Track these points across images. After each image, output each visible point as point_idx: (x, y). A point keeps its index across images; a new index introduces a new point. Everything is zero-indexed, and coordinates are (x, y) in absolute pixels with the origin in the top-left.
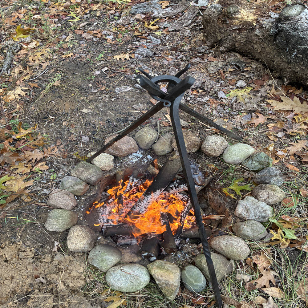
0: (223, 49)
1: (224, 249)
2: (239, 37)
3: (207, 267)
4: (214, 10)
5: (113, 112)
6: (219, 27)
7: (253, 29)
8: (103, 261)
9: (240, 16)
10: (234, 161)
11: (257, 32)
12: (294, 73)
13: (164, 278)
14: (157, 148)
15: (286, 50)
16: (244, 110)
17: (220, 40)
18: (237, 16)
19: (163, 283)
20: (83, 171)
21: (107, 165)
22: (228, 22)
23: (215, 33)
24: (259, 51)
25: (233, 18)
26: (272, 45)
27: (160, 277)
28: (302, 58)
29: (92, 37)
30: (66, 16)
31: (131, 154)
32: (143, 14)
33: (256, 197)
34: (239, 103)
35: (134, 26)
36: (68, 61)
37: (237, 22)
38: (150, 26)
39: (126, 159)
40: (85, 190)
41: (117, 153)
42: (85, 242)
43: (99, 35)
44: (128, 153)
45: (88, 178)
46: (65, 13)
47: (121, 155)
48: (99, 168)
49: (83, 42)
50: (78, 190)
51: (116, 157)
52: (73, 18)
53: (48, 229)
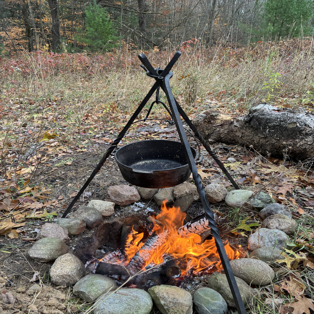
0: (211, 140)
1: (242, 268)
2: (222, 130)
4: (201, 117)
5: (118, 177)
6: (206, 126)
7: (232, 123)
8: (93, 285)
9: (220, 118)
10: (237, 202)
11: (235, 124)
12: (273, 145)
13: (171, 296)
14: (159, 196)
15: (260, 129)
16: (238, 175)
17: (208, 134)
18: (218, 117)
20: (82, 212)
21: (107, 208)
22: (212, 122)
23: (203, 131)
24: (240, 136)
25: (215, 119)
26: (249, 129)
27: (165, 295)
28: (274, 132)
29: (104, 142)
30: (85, 133)
31: (132, 204)
32: (146, 131)
33: (267, 227)
34: (233, 170)
35: (139, 137)
36: (81, 153)
37: (219, 121)
38: (152, 136)
39: (126, 208)
40: (81, 226)
41: (118, 200)
42: (74, 267)
43: (111, 141)
44: (130, 201)
45: (86, 218)
46: (84, 132)
47: (123, 202)
48: (99, 212)
49: (96, 145)
50: (75, 224)
51: (117, 207)
52: (90, 134)
53: (31, 256)
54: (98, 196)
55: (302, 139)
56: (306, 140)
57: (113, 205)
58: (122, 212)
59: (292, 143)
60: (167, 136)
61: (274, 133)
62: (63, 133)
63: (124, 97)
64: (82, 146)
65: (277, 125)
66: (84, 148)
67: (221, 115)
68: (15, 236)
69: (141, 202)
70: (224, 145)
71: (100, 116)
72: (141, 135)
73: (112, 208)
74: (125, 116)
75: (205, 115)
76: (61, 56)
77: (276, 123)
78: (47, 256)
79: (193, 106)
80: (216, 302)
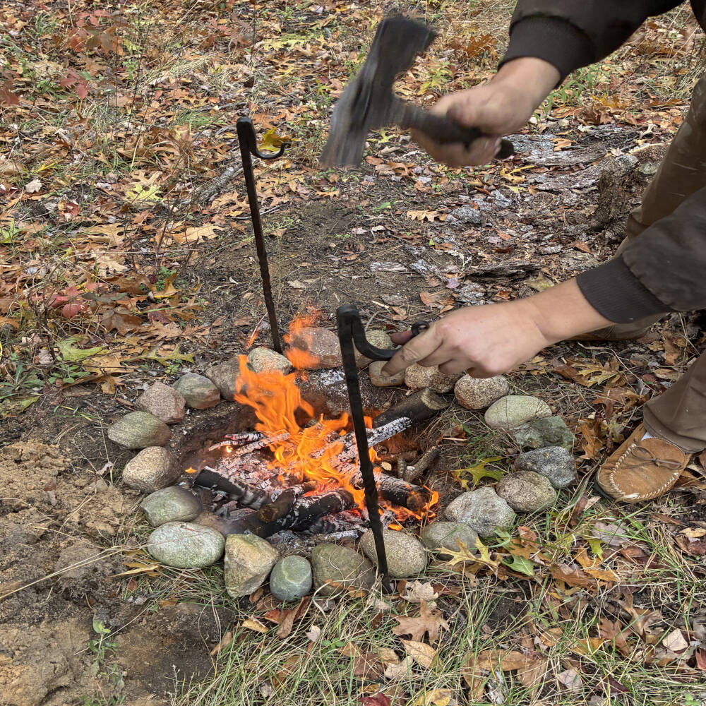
3: (323, 562)
8: (163, 506)
13: (241, 556)
19: (235, 562)
20: (226, 370)
21: (272, 373)
27: (235, 552)
29: (391, 173)
33: (497, 489)
35: (480, 171)
38: (507, 177)
40: (209, 400)
42: (154, 472)
43: (407, 172)
49: (370, 178)
50: (198, 394)
53: (110, 436)
60: (543, 186)
64: (336, 177)
66: (340, 184)
68: (110, 389)
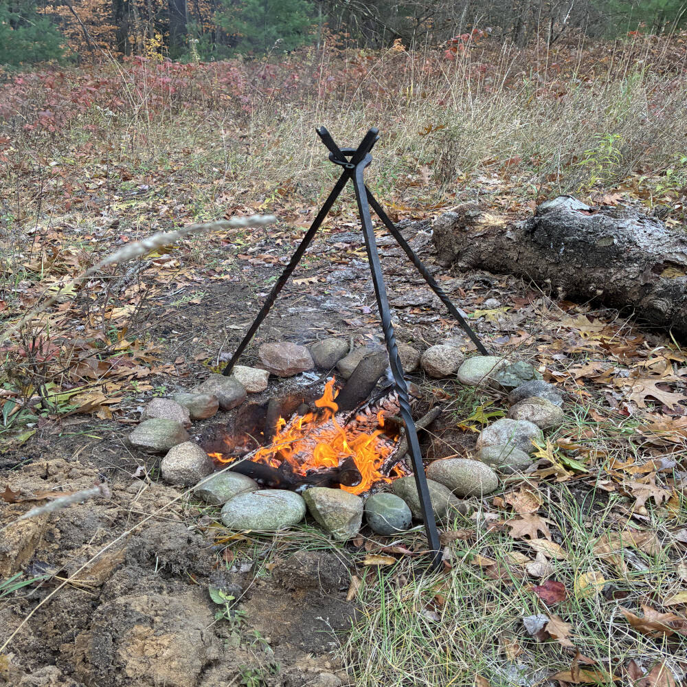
0: (463, 265)
1: (448, 470)
2: (484, 245)
3: (415, 490)
4: (448, 219)
6: (456, 237)
7: (503, 232)
8: (222, 483)
9: (483, 221)
10: (476, 377)
11: (509, 234)
12: (570, 277)
13: (332, 499)
15: (550, 246)
16: (498, 331)
17: (459, 253)
18: (479, 221)
19: (329, 506)
20: (213, 384)
21: (255, 380)
22: (467, 228)
23: (450, 246)
24: (515, 259)
25: (474, 224)
26: (531, 247)
27: (324, 498)
28: (574, 254)
29: (263, 262)
30: (229, 243)
31: (300, 375)
32: (346, 242)
33: (513, 418)
34: (489, 323)
35: (331, 254)
36: (219, 284)
37: (481, 228)
38: (355, 252)
39: (289, 381)
40: (211, 405)
41: (277, 367)
42: (196, 459)
43: (275, 261)
44: (295, 369)
45: (219, 394)
46: (228, 240)
47: (283, 371)
48: (241, 384)
49: (248, 267)
50: (200, 402)
51: (273, 378)
52: (239, 245)
53: (133, 442)
54: (243, 361)
55: (622, 267)
56: (628, 269)
57: (267, 374)
58: (281, 386)
59: (602, 275)
60: (385, 254)
61: (572, 256)
62: (188, 242)
63: (310, 168)
64: (220, 269)
65: (580, 241)
66: (226, 272)
67: (487, 215)
68: (106, 415)
69: (315, 372)
70: (487, 274)
71: (260, 208)
72: (334, 251)
73: (265, 379)
74: (310, 208)
75: (455, 214)
76: (186, 68)
77: (579, 236)
78: (156, 444)
79: (449, 191)
80: (395, 509)
